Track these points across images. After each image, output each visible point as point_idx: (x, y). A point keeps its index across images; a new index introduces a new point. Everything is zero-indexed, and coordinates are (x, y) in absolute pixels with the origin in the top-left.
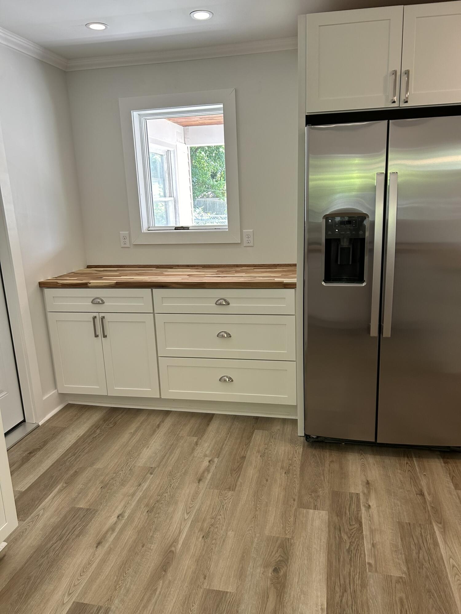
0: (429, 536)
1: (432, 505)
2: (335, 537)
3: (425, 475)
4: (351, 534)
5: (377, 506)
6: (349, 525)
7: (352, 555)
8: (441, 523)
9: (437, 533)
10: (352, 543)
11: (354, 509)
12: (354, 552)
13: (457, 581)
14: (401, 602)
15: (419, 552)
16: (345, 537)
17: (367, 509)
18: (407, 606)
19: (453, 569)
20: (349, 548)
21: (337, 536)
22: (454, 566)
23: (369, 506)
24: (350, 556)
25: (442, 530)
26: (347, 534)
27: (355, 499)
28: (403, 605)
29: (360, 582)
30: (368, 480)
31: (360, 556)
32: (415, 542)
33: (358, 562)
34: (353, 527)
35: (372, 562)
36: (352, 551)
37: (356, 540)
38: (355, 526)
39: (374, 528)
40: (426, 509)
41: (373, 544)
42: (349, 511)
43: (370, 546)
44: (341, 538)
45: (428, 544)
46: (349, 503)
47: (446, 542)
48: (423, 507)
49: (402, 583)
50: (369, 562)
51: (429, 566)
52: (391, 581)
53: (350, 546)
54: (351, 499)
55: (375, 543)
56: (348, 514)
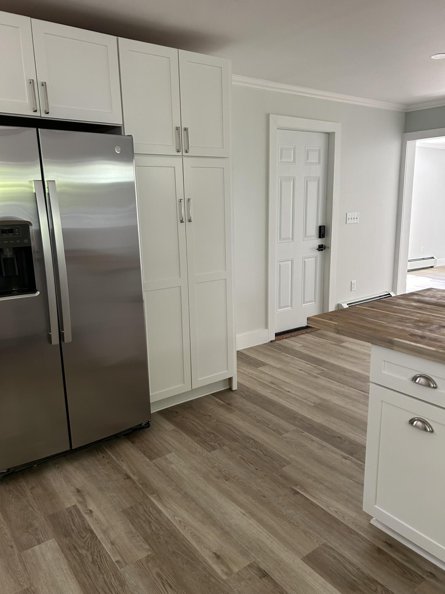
0: (151, 509)
1: (141, 482)
2: (74, 557)
3: (122, 460)
4: (88, 546)
5: (97, 508)
6: (81, 539)
7: (99, 564)
8: (154, 493)
9: (156, 502)
10: (93, 554)
11: (78, 522)
12: (98, 560)
13: (188, 532)
14: (159, 576)
15: (151, 526)
16: (83, 552)
17: (90, 515)
18: (165, 577)
19: (180, 524)
20: (93, 560)
21: (75, 555)
22: (180, 522)
23: (91, 511)
24: (97, 566)
25: (158, 498)
26: (83, 548)
27: (74, 512)
28: (161, 578)
29: (118, 583)
30: (77, 488)
31: (106, 560)
32: (143, 519)
33: (107, 566)
34: (87, 538)
35: (118, 558)
36: (96, 560)
37: (95, 548)
38: (88, 536)
39: (105, 528)
40: (138, 488)
41: (111, 542)
42: (75, 526)
43: (110, 546)
44: (80, 555)
45: (154, 516)
46: (71, 518)
47: (165, 506)
48: (135, 487)
49: (151, 560)
50: (116, 560)
51: (164, 533)
52: (142, 564)
53: (92, 557)
54: (71, 514)
55: (113, 541)
56: (76, 529)
